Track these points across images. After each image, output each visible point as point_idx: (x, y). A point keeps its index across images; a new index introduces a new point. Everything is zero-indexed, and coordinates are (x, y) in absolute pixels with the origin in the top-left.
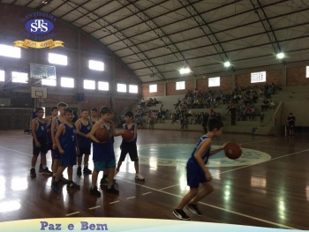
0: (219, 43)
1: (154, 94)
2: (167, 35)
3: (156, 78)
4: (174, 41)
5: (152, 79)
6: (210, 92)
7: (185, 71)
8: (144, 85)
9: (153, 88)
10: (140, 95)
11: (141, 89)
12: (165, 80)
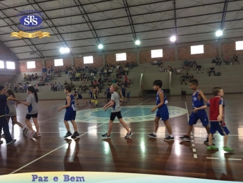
0: (95, 30)
1: (32, 70)
2: (50, 19)
3: (35, 55)
4: (56, 24)
5: (32, 56)
6: (87, 67)
7: (64, 50)
8: (20, 62)
9: (31, 65)
10: (18, 71)
11: (18, 65)
12: (44, 57)
